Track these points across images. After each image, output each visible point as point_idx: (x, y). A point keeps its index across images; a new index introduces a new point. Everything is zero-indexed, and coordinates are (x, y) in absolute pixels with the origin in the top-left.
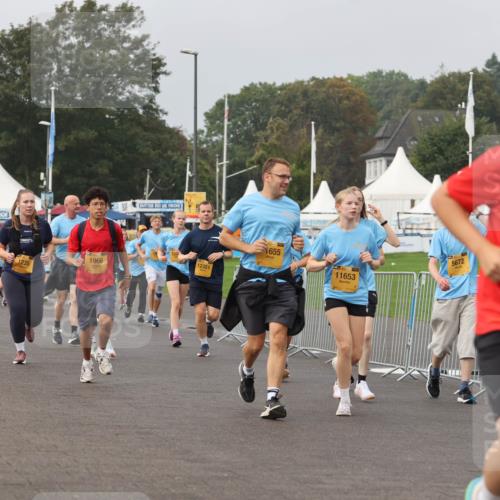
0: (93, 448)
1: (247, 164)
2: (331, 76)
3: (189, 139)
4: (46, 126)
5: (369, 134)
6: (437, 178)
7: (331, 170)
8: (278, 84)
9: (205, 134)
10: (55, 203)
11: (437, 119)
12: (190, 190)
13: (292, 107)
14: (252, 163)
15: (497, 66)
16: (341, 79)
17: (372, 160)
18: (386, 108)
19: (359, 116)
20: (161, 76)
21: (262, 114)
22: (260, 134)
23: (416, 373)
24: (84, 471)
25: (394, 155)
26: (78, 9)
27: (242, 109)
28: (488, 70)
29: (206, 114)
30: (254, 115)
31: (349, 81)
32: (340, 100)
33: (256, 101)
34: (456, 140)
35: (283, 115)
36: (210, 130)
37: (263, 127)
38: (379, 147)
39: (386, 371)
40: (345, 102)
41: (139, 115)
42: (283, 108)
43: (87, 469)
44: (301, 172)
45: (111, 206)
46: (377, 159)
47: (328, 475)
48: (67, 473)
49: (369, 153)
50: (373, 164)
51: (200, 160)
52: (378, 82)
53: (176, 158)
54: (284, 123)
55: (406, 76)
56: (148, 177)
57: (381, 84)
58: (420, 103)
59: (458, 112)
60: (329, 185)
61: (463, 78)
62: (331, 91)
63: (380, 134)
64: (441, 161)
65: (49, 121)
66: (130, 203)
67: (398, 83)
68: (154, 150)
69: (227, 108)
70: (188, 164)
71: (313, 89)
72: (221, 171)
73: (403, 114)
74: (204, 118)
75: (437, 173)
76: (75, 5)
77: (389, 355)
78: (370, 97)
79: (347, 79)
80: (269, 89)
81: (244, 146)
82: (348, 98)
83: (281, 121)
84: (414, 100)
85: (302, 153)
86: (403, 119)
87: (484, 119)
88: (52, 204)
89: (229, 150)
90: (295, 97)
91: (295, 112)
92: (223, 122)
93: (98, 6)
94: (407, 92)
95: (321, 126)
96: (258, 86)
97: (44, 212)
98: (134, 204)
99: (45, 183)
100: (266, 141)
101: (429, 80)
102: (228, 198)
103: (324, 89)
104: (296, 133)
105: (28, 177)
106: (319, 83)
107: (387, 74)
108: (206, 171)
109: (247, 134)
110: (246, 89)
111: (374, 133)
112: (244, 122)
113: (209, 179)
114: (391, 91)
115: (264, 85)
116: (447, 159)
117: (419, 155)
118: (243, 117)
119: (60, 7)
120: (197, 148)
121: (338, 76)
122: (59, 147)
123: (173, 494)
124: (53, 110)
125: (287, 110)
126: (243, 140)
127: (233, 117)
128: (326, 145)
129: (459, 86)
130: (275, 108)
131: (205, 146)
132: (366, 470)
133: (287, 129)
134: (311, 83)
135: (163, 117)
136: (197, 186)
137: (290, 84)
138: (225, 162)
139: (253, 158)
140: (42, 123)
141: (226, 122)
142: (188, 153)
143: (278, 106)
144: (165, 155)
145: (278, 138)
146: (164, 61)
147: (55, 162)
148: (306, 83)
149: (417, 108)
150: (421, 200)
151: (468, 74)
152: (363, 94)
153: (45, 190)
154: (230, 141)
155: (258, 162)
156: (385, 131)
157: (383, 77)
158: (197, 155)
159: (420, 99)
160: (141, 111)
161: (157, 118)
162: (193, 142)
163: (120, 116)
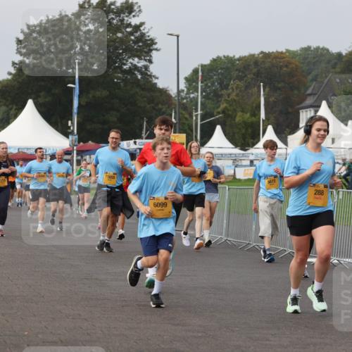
0: (106, 316)
1: (215, 114)
2: (275, 51)
3: (173, 96)
4: (72, 88)
5: (302, 91)
6: (351, 122)
7: (275, 117)
8: (237, 57)
9: (185, 92)
10: (79, 143)
11: (350, 81)
12: (175, 132)
13: (247, 73)
14: (219, 113)
16: (282, 53)
17: (304, 110)
18: (314, 73)
19: (295, 79)
20: (154, 52)
21: (226, 78)
22: (224, 92)
23: (336, 261)
24: (100, 332)
25: (319, 106)
26: (95, 4)
27: (212, 74)
29: (186, 78)
30: (220, 79)
31: (287, 54)
32: (281, 67)
33: (221, 69)
35: (240, 79)
36: (188, 90)
37: (226, 87)
38: (309, 101)
40: (285, 69)
41: (139, 80)
42: (240, 74)
43: (102, 331)
44: (254, 119)
46: (308, 110)
48: (88, 334)
49: (303, 105)
50: (304, 113)
51: (181, 111)
52: (308, 54)
53: (164, 109)
54: (241, 84)
55: (328, 50)
56: (145, 123)
57: (310, 56)
58: (338, 69)
60: (274, 128)
62: (274, 61)
63: (309, 91)
65: (74, 84)
66: (132, 142)
67: (322, 55)
68: (149, 104)
69: (200, 74)
70: (173, 114)
71: (262, 60)
72: (197, 119)
73: (326, 77)
74: (184, 81)
75: (350, 119)
76: (92, 2)
78: (302, 65)
79: (286, 53)
80: (230, 60)
81: (213, 101)
82: (286, 66)
83: (238, 83)
84: (334, 67)
85: (254, 105)
86: (326, 81)
88: (77, 143)
89: (202, 104)
90: (249, 65)
91: (249, 76)
92: (198, 83)
93: (109, 2)
94: (329, 62)
95: (267, 87)
96: (223, 58)
97: (71, 149)
98: (135, 143)
99: (72, 128)
100: (229, 97)
101: (344, 53)
102: (202, 138)
103: (269, 60)
104: (250, 91)
105: (59, 124)
106: (266, 55)
107: (314, 49)
108: (186, 119)
109: (215, 92)
110: (214, 60)
111: (306, 91)
112: (213, 84)
113: (188, 125)
114: (317, 61)
115: (227, 58)
118: (212, 80)
119: (81, 3)
120: (179, 102)
121: (280, 50)
122: (82, 103)
123: (163, 348)
124: (77, 77)
125: (243, 75)
126: (212, 96)
127: (205, 80)
128: (271, 100)
130: (235, 74)
131: (185, 101)
133: (243, 89)
134: (261, 56)
135: (155, 81)
136: (180, 129)
137: (245, 57)
138: (199, 112)
139: (219, 110)
140: (69, 85)
141: (200, 84)
142: (173, 106)
143: (237, 72)
144: (157, 108)
145: (237, 95)
146: (156, 41)
147: (78, 113)
148: (256, 56)
149: (336, 73)
150: (339, 138)
152: (297, 63)
153: (72, 133)
154: (203, 97)
155: (223, 112)
156: (313, 89)
157: (312, 51)
158: (179, 108)
159: (338, 66)
160: (139, 77)
161: (150, 82)
162: (176, 98)
163: (125, 81)
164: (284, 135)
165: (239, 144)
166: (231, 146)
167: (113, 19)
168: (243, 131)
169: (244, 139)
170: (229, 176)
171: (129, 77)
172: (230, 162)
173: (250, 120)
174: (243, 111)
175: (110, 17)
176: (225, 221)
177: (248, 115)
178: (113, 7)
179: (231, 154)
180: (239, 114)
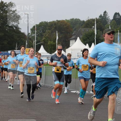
1: (41, 41)
2: (61, 20)
3: (27, 35)
6: (87, 45)
7: (61, 43)
8: (48, 22)
9: (31, 34)
11: (87, 30)
12: (27, 48)
14: (42, 41)
15: (102, 17)
16: (64, 21)
17: (71, 40)
18: (75, 28)
19: (68, 29)
21: (45, 29)
22: (44, 34)
25: (77, 39)
27: (40, 28)
28: (100, 18)
29: (31, 29)
30: (43, 29)
31: (66, 21)
32: (64, 25)
33: (43, 26)
34: (92, 35)
35: (50, 29)
36: (32, 33)
37: (45, 32)
38: (73, 37)
39: (74, 92)
40: (65, 26)
41: (14, 30)
42: (50, 28)
45: (7, 52)
46: (73, 40)
47: (60, 117)
49: (70, 39)
50: (72, 41)
51: (29, 40)
52: (73, 21)
53: (23, 40)
54: (50, 31)
55: (79, 20)
56: (17, 45)
58: (83, 26)
59: (92, 29)
61: (93, 20)
63: (73, 34)
64: (88, 40)
67: (78, 21)
68: (18, 38)
69: (36, 28)
70: (26, 41)
71: (57, 23)
72: (34, 43)
73: (79, 29)
75: (87, 43)
77: (75, 88)
78: (71, 25)
80: (46, 23)
81: (40, 37)
82: (65, 25)
83: (49, 31)
84: (82, 25)
85: (54, 38)
87: (99, 30)
89: (36, 38)
90: (52, 25)
91: (52, 28)
92: (35, 31)
93: (4, 3)
94: (80, 24)
95: (59, 32)
96: (44, 22)
100: (46, 36)
101: (85, 21)
102: (36, 50)
103: (59, 23)
104: (53, 34)
106: (58, 21)
107: (75, 19)
108: (31, 43)
109: (41, 34)
110: (41, 23)
111: (72, 34)
112: (40, 31)
113: (31, 45)
114: (76, 23)
115: (45, 22)
116: (90, 40)
117: (83, 39)
118: (40, 30)
121: (63, 20)
125: (51, 28)
126: (40, 35)
127: (38, 30)
128: (60, 37)
129: (93, 22)
130: (48, 28)
131: (30, 37)
132: (69, 116)
133: (51, 33)
134: (57, 21)
135: (20, 30)
136: (29, 47)
137: (51, 22)
138: (35, 41)
139: (42, 40)
141: (36, 31)
142: (26, 39)
144: (21, 39)
145: (49, 35)
148: (55, 22)
149: (82, 28)
151: (95, 19)
152: (69, 24)
154: (37, 36)
155: (44, 41)
156: (75, 33)
157: (74, 20)
158: (28, 39)
159: (83, 25)
160: (15, 28)
161: (19, 30)
162: (27, 36)
163: (10, 30)
164: (64, 49)
165: (49, 52)
166: (46, 52)
167: (6, 8)
168: (51, 47)
169: (51, 50)
170: (46, 63)
171: (11, 29)
172: (46, 58)
173: (53, 44)
174: (50, 41)
175: (4, 8)
176: (44, 78)
177: (52, 42)
178: (5, 4)
179: (46, 55)
180: (49, 41)
